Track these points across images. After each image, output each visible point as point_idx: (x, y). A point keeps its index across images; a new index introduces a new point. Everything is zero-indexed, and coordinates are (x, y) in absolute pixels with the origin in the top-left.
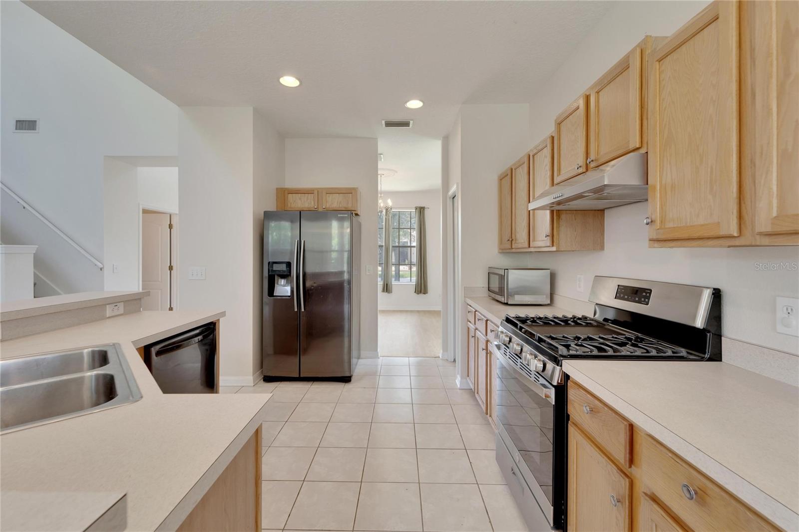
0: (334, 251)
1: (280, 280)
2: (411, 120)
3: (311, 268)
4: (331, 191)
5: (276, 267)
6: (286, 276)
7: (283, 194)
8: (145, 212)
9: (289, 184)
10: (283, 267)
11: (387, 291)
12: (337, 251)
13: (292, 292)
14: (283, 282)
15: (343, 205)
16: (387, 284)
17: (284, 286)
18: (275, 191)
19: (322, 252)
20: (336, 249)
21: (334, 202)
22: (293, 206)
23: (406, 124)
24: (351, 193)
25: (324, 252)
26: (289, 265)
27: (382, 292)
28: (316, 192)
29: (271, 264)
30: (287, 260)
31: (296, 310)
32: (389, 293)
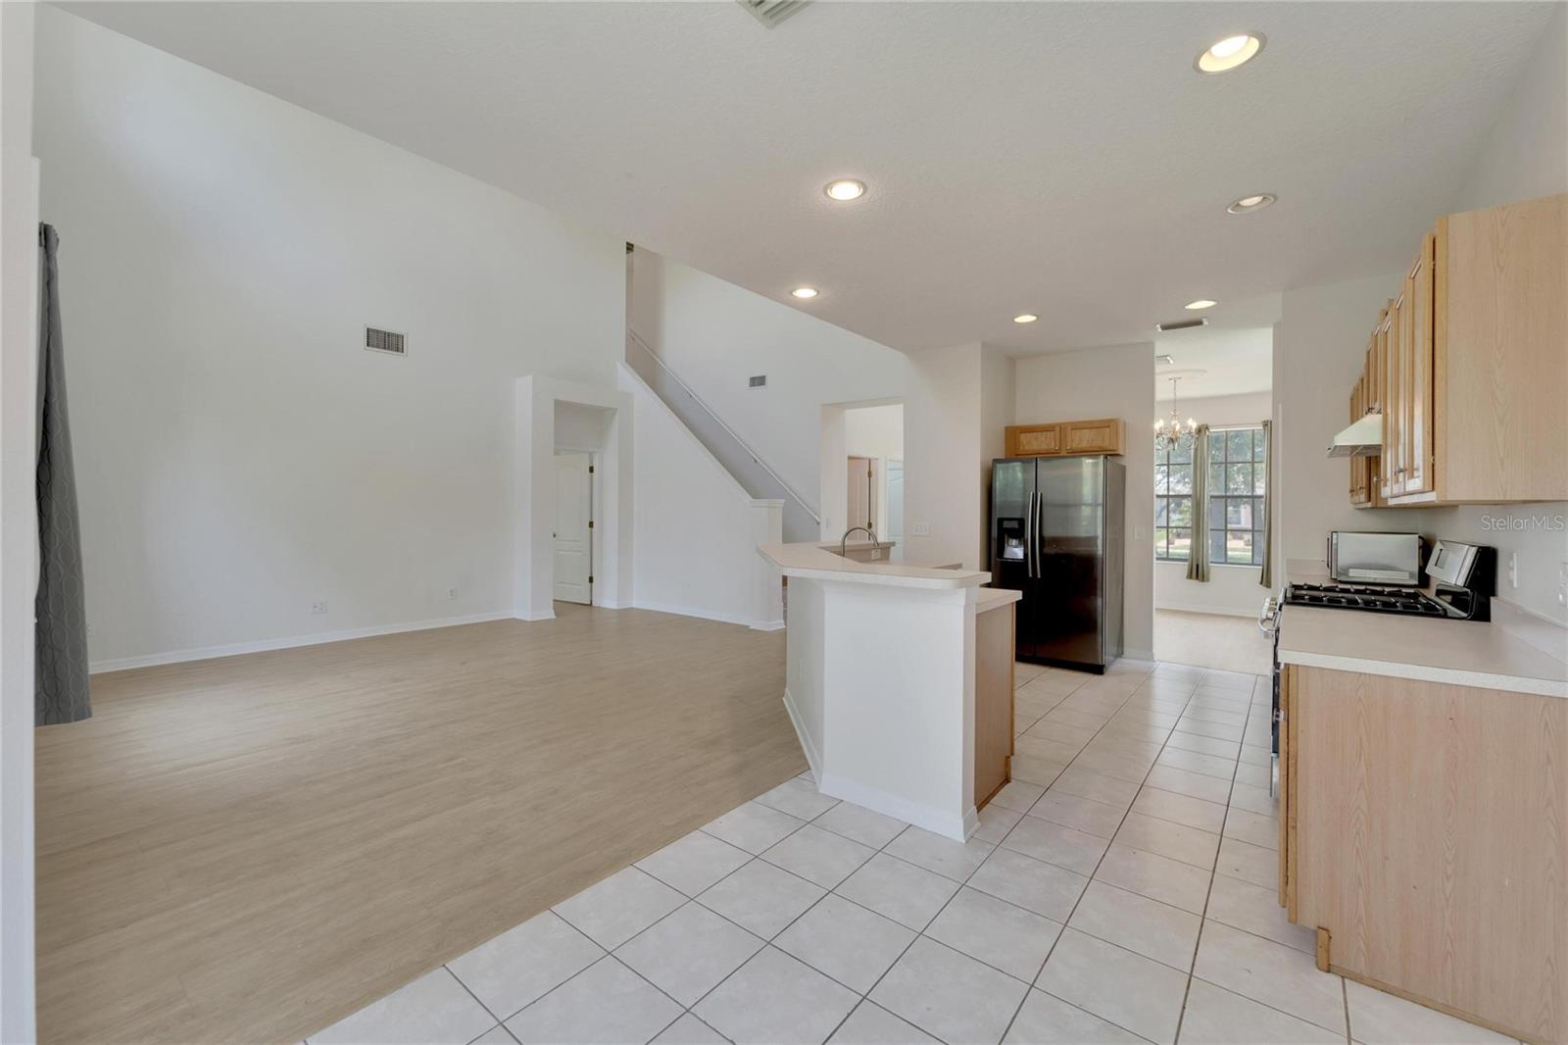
0: (1085, 505)
1: (1010, 541)
2: (1205, 317)
3: (1050, 532)
4: (1077, 426)
5: (1006, 524)
6: (1018, 534)
7: (1013, 434)
8: (850, 458)
9: (1022, 420)
10: (1015, 525)
11: (1197, 578)
12: (1090, 505)
13: (1026, 555)
14: (1014, 542)
15: (1097, 443)
16: (1197, 566)
17: (1016, 547)
18: (1003, 430)
19: (1067, 506)
20: (1090, 502)
21: (1084, 439)
22: (1027, 448)
23: (1199, 323)
24: (1109, 427)
25: (1071, 506)
26: (1022, 522)
27: (1187, 578)
28: (1058, 428)
29: (1001, 521)
30: (1018, 516)
31: (1030, 575)
32: (1203, 580)
